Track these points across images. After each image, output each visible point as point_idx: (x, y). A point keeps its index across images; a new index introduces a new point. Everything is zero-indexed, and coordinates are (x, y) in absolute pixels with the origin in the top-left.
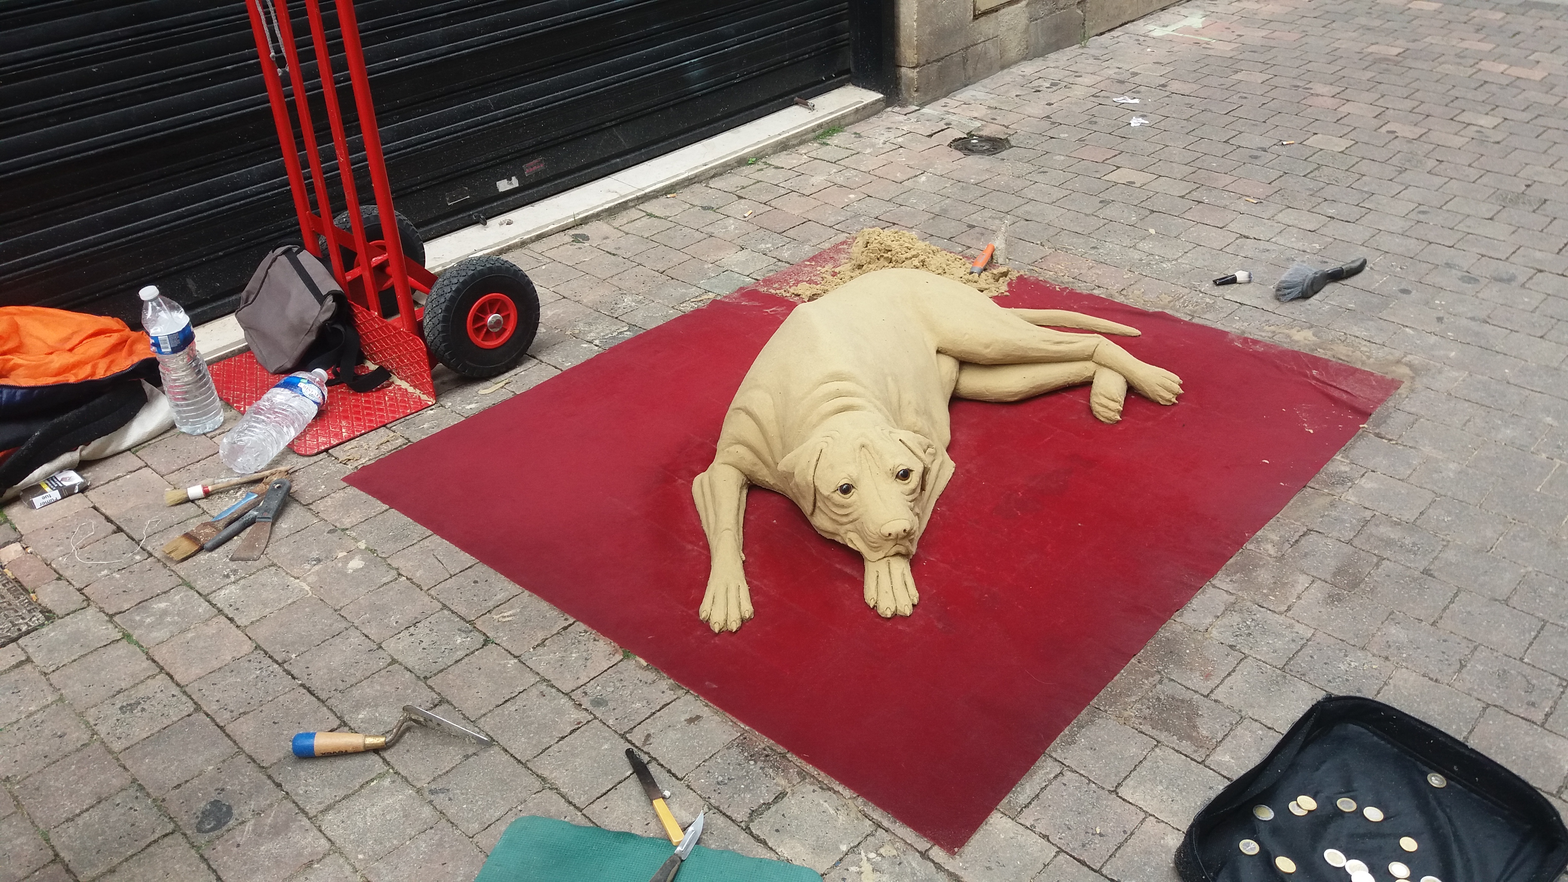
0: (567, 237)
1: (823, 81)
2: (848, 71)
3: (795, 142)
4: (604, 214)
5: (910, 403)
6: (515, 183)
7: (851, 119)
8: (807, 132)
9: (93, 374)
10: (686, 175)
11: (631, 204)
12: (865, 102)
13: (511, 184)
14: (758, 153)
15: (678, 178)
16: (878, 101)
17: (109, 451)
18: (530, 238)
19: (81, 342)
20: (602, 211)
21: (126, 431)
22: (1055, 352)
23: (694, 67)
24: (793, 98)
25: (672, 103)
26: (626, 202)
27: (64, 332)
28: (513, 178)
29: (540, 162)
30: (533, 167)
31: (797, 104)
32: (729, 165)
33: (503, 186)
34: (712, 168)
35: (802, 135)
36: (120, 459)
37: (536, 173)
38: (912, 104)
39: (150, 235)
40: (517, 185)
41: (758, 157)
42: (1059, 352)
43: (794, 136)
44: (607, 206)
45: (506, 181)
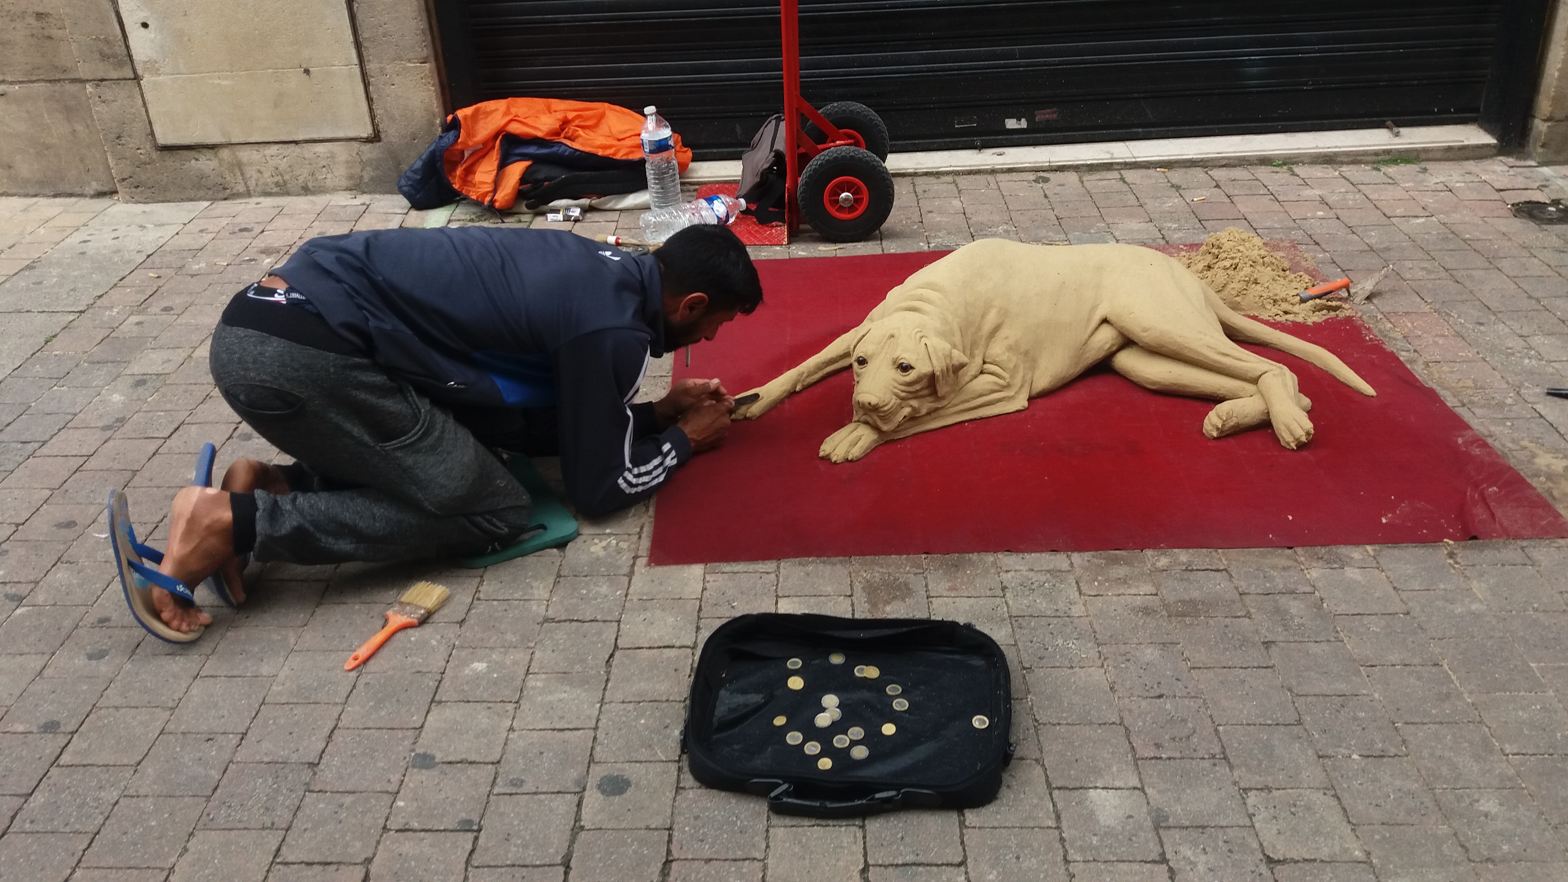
0: (1032, 176)
1: (1433, 113)
2: (1476, 110)
3: (1346, 160)
4: (1084, 168)
5: (1007, 338)
6: (1024, 124)
7: (1439, 155)
8: (1366, 153)
9: (614, 154)
10: (1190, 157)
11: (1116, 167)
12: (1466, 143)
13: (1020, 124)
14: (1290, 158)
15: (1180, 157)
16: (1488, 145)
17: (609, 206)
18: (1002, 169)
19: (630, 137)
20: (1083, 165)
21: (624, 198)
22: (1214, 361)
23: (1253, 64)
24: (1385, 121)
25: (1217, 91)
26: (1111, 164)
27: (626, 127)
28: (1023, 120)
29: (1055, 112)
30: (1043, 115)
31: (1387, 127)
32: (1248, 161)
33: (1011, 124)
34: (1223, 158)
35: (1358, 155)
36: (610, 214)
37: (1047, 121)
38: (1533, 159)
39: (717, 86)
40: (1025, 127)
41: (1289, 162)
42: (1219, 362)
43: (1347, 154)
44: (1089, 162)
45: (1015, 120)
